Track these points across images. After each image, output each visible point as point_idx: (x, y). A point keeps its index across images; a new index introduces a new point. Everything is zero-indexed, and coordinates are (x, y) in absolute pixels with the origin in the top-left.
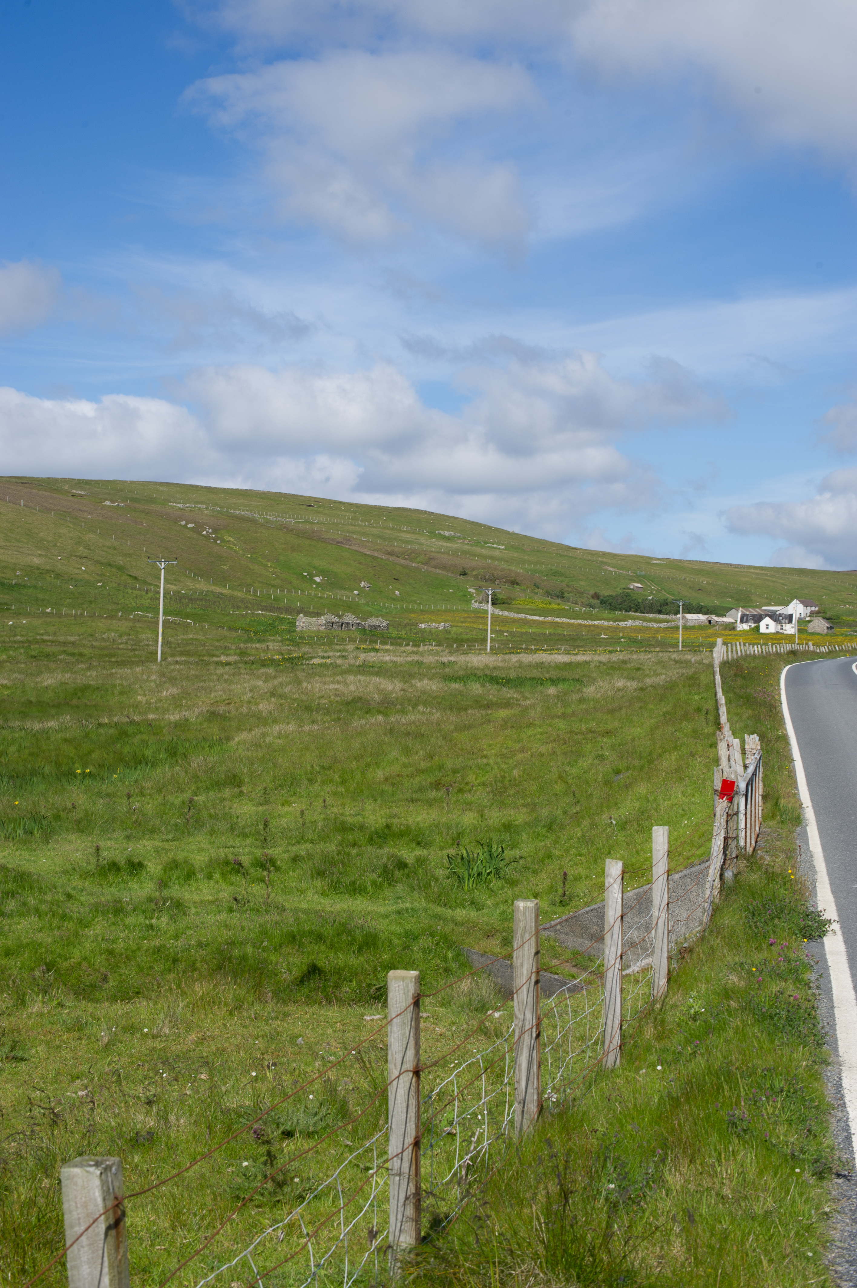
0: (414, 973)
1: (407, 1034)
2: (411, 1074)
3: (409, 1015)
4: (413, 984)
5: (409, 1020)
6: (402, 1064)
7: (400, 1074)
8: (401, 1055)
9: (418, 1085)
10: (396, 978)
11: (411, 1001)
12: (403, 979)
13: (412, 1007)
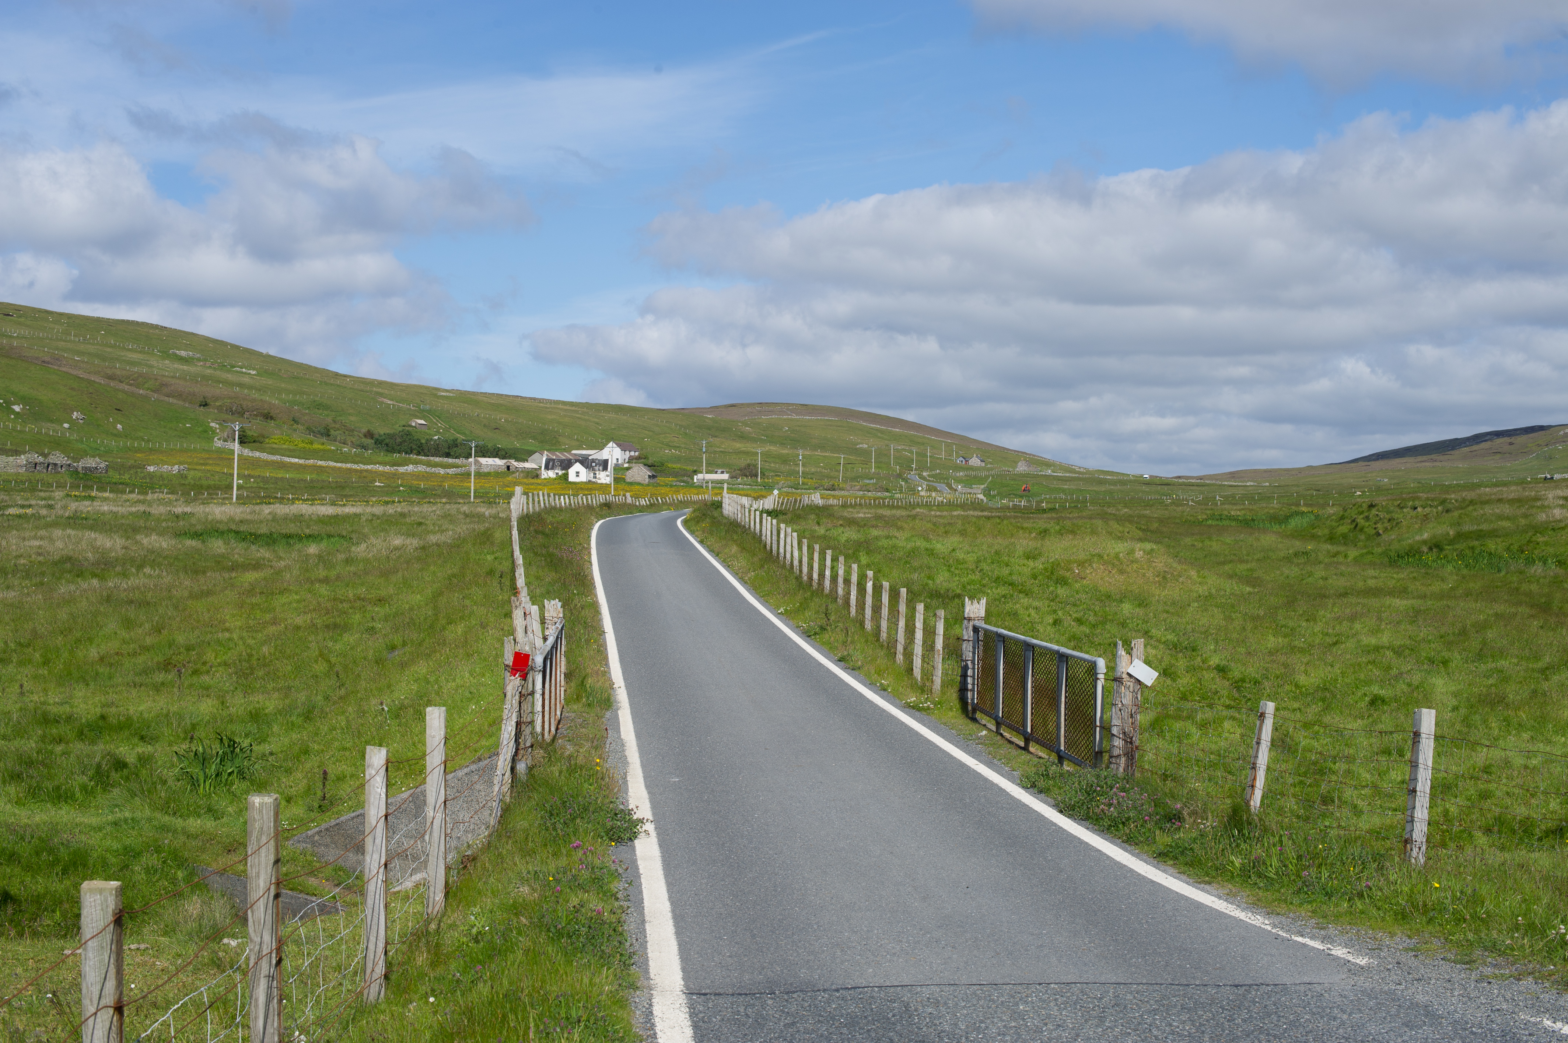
0: (115, 884)
1: (107, 961)
2: (111, 1011)
3: (108, 936)
4: (113, 897)
5: (109, 943)
6: (100, 998)
7: (98, 1010)
8: (99, 987)
9: (121, 1025)
10: (91, 891)
11: (110, 918)
12: (101, 891)
13: (112, 926)
